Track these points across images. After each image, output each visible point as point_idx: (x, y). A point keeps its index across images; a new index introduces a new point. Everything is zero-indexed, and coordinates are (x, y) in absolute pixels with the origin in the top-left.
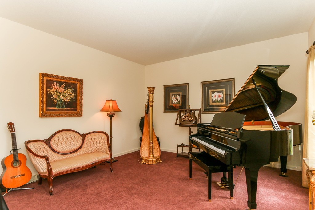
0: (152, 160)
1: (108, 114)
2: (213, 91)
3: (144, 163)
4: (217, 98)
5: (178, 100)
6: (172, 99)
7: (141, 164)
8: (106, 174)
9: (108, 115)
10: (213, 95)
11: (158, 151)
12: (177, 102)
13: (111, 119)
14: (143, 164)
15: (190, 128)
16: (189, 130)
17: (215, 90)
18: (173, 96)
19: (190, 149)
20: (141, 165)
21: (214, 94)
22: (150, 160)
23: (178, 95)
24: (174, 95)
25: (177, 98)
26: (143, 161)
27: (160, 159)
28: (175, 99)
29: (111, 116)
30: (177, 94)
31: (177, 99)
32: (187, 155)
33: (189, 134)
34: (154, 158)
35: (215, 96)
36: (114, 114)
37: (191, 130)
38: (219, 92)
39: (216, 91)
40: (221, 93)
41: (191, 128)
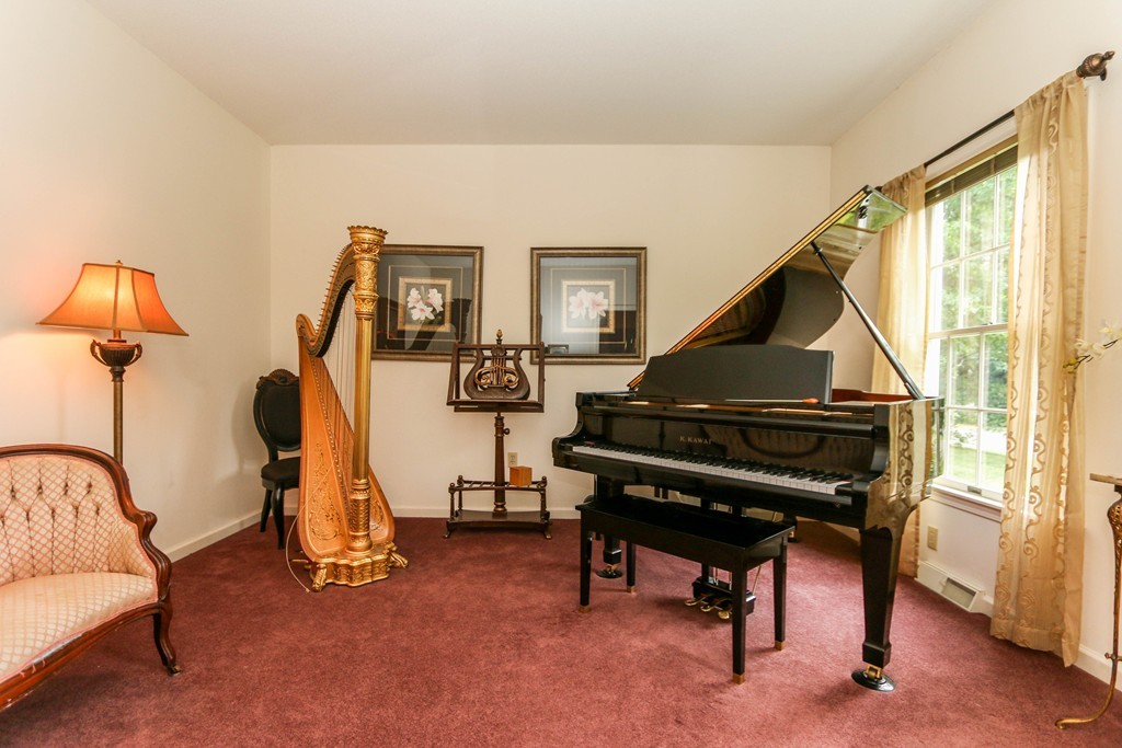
0: (373, 563)
1: (94, 344)
2: (574, 283)
3: (330, 581)
4: (587, 309)
5: (434, 309)
6: (410, 305)
7: (314, 591)
8: (139, 696)
9: (97, 349)
10: (572, 299)
11: (382, 518)
12: (432, 317)
13: (118, 376)
14: (323, 588)
15: (499, 415)
16: (496, 425)
17: (580, 283)
18: (414, 292)
19: (500, 497)
20: (318, 595)
21: (576, 295)
22: (364, 566)
23: (435, 290)
24: (418, 287)
25: (430, 301)
26: (320, 579)
27: (396, 552)
28: (421, 305)
29: (118, 359)
30: (433, 286)
31: (429, 305)
32: (490, 519)
33: (497, 438)
34: (375, 552)
35: (581, 304)
36: (138, 346)
37: (503, 425)
38: (595, 289)
39: (582, 286)
40: (601, 294)
41: (502, 414)
